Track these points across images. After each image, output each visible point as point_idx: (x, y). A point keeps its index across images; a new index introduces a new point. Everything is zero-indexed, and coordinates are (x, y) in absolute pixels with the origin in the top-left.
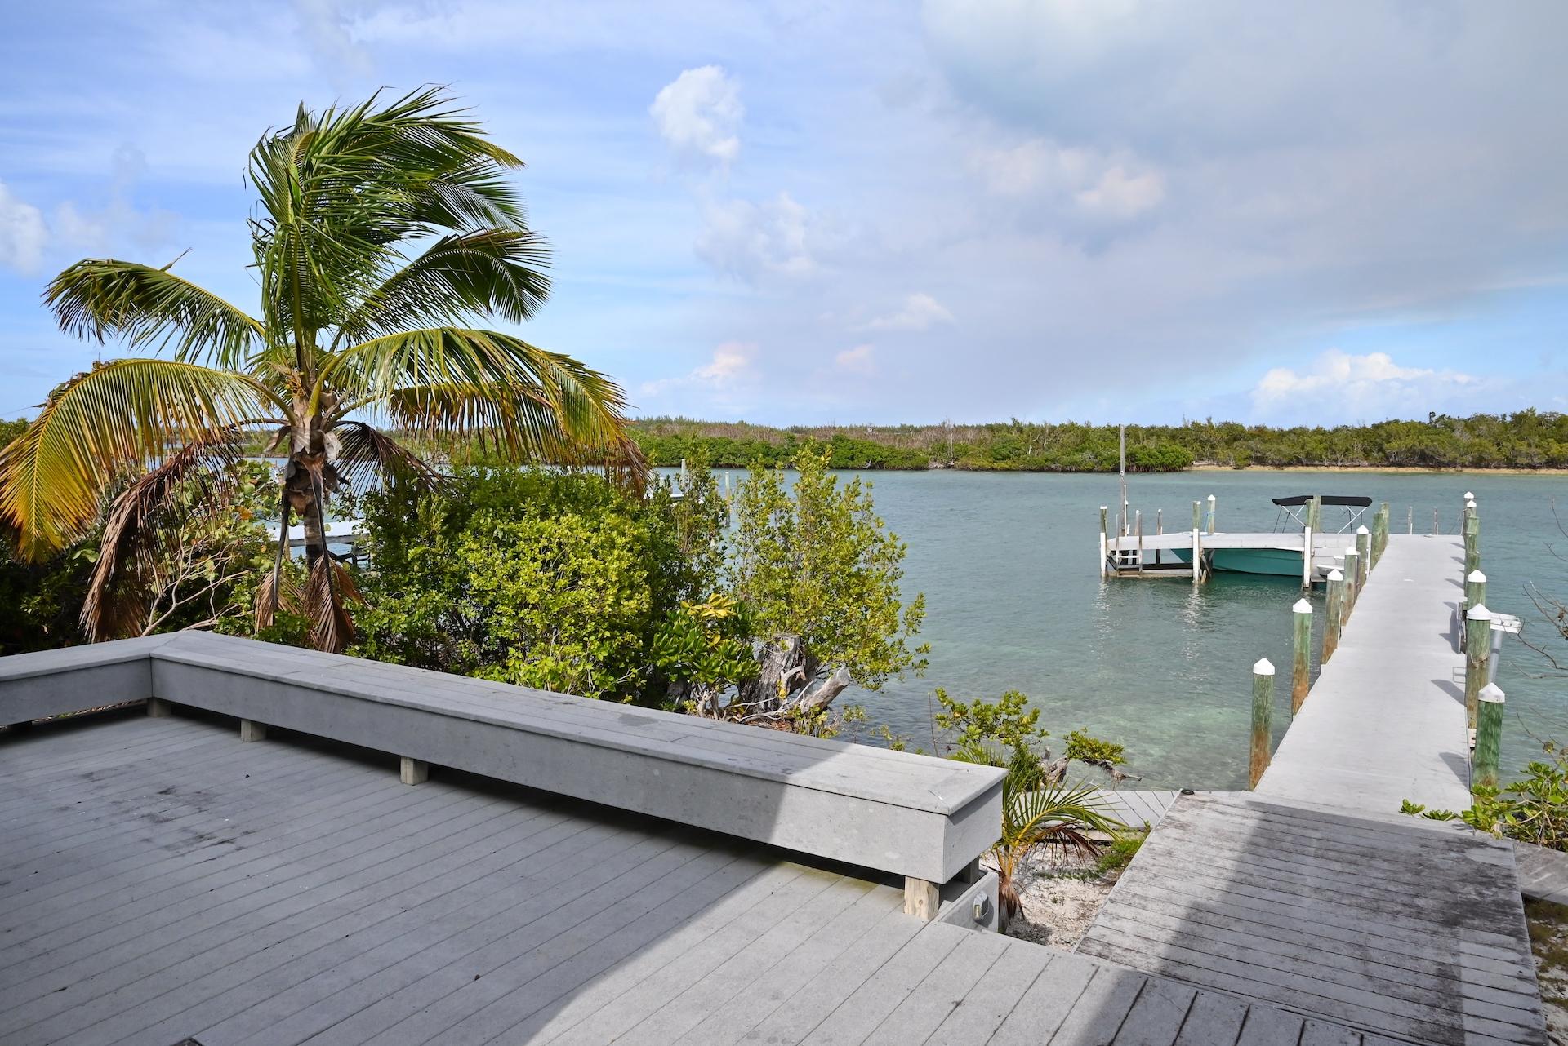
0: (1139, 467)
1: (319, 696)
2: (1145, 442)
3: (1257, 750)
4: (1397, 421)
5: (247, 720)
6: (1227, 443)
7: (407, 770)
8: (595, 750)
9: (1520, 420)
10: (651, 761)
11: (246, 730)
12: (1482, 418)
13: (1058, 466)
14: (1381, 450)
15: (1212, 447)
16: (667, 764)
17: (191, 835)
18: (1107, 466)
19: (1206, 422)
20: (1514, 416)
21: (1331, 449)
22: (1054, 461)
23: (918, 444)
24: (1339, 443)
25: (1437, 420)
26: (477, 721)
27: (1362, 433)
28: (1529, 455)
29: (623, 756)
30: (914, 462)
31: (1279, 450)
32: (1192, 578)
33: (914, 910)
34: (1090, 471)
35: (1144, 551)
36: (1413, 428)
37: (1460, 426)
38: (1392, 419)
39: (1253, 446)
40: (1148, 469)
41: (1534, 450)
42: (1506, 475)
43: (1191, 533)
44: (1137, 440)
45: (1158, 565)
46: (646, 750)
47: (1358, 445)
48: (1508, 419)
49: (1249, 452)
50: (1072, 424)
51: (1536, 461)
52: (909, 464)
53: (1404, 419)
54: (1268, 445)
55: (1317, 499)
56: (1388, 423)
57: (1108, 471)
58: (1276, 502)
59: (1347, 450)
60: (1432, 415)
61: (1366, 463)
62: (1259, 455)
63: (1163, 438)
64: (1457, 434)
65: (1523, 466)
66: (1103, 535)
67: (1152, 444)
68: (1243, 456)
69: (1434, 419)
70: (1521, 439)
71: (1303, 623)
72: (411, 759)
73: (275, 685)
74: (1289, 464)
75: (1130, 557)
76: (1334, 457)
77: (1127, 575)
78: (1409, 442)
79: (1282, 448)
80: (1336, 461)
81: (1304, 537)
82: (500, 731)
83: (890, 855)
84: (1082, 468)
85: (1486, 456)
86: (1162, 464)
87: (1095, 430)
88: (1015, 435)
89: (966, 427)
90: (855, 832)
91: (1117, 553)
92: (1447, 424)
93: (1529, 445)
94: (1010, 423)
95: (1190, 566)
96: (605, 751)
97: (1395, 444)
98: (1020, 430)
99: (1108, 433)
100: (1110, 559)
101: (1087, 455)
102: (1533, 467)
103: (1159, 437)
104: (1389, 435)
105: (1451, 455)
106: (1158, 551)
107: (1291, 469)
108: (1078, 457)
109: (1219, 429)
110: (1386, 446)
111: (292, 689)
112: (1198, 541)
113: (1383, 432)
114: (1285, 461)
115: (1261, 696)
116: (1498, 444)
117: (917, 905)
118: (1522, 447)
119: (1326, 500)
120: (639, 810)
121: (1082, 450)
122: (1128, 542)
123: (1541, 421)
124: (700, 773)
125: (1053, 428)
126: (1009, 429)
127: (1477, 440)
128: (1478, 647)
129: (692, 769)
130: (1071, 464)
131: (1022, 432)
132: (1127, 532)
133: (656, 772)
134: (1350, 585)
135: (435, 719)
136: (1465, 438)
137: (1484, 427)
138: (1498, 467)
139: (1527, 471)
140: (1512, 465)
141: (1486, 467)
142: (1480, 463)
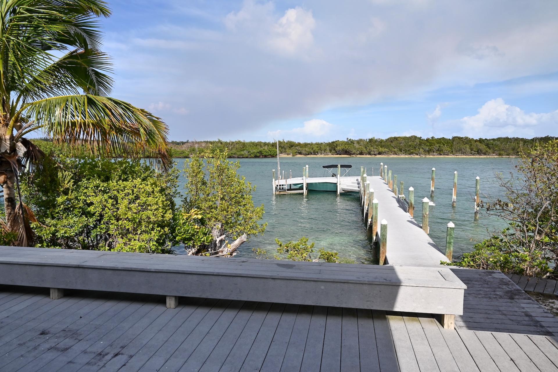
0: (263, 156)
1: (110, 272)
2: (264, 147)
4: (338, 141)
5: (54, 289)
6: (289, 148)
7: (171, 303)
8: (289, 281)
9: (371, 140)
10: (319, 283)
11: (54, 294)
12: (361, 140)
13: (236, 156)
14: (334, 150)
15: (285, 149)
16: (328, 284)
17: (93, 356)
18: (253, 156)
19: (282, 141)
20: (369, 140)
21: (320, 149)
22: (234, 154)
23: (184, 147)
24: (323, 147)
25: (349, 141)
27: (329, 144)
28: (374, 151)
29: (304, 282)
30: (184, 155)
31: (306, 150)
32: (303, 193)
33: (448, 326)
34: (247, 157)
35: (287, 184)
36: (343, 143)
37: (355, 142)
38: (337, 140)
39: (298, 149)
40: (266, 157)
41: (375, 150)
42: (368, 157)
43: (302, 178)
44: (261, 147)
45: (290, 189)
46: (317, 278)
47: (328, 148)
48: (368, 140)
49: (296, 151)
50: (239, 141)
51: (376, 153)
52: (182, 155)
53: (340, 140)
54: (302, 149)
56: (336, 141)
57: (253, 158)
58: (324, 167)
59: (325, 150)
60: (348, 139)
61: (330, 154)
62: (299, 151)
63: (270, 146)
64: (355, 145)
65: (372, 154)
66: (274, 180)
67: (266, 148)
68: (295, 152)
69: (348, 140)
70: (372, 146)
71: (376, 207)
72: (173, 296)
73: (77, 270)
74: (309, 154)
75: (281, 187)
76: (321, 152)
77: (282, 193)
78: (343, 147)
79: (306, 149)
80: (322, 153)
81: (337, 178)
82: (231, 278)
83: (439, 307)
84: (244, 156)
85: (363, 152)
86: (270, 155)
87: (247, 143)
88: (219, 145)
89: (201, 142)
90: (423, 300)
91: (279, 186)
92: (352, 142)
93: (374, 148)
94: (217, 140)
95: (303, 189)
97: (338, 148)
98: (221, 143)
99: (252, 144)
100: (276, 188)
101: (245, 152)
102: (375, 155)
103: (268, 146)
104: (337, 145)
105: (354, 151)
106: (290, 184)
107: (309, 156)
108: (242, 153)
109: (287, 143)
110: (336, 148)
112: (305, 180)
113: (335, 144)
114: (307, 153)
115: (384, 231)
116: (366, 148)
118: (372, 149)
121: (243, 150)
122: (282, 182)
123: (376, 141)
124: (346, 285)
125: (233, 143)
126: (217, 142)
127: (360, 147)
128: (426, 210)
129: (342, 284)
130: (240, 155)
131: (222, 144)
132: (280, 178)
133: (323, 287)
134: (368, 193)
136: (357, 146)
137: (362, 143)
138: (366, 155)
139: (373, 156)
140: (370, 154)
141: (363, 155)
142: (361, 154)
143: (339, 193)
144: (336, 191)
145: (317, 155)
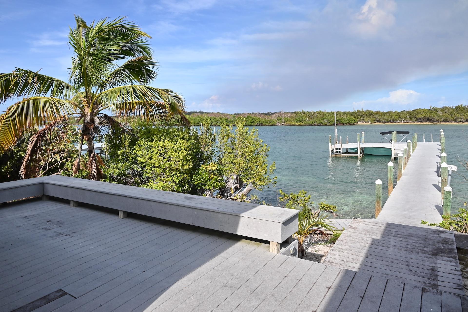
0: (341, 124)
1: (94, 193)
2: (343, 116)
3: (377, 207)
4: (420, 109)
5: (72, 201)
6: (368, 116)
7: (121, 214)
8: (177, 207)
9: (458, 108)
10: (194, 210)
11: (72, 204)
12: (446, 108)
13: (316, 124)
14: (415, 117)
15: (363, 117)
16: (199, 210)
17: (57, 233)
18: (331, 124)
19: (361, 110)
20: (456, 107)
21: (400, 117)
22: (315, 122)
23: (273, 118)
24: (402, 115)
25: (432, 108)
26: (142, 199)
27: (409, 113)
28: (460, 118)
29: (186, 208)
30: (272, 123)
31: (384, 118)
32: (357, 157)
33: (273, 251)
34: (326, 125)
35: (342, 149)
36: (424, 111)
37: (439, 110)
38: (418, 108)
39: (376, 117)
40: (343, 124)
41: (462, 117)
43: (357, 143)
44: (340, 116)
45: (347, 153)
46: (192, 206)
47: (408, 116)
48: (454, 108)
49: (375, 119)
50: (320, 111)
51: (463, 120)
52: (270, 124)
53: (422, 108)
54: (381, 117)
55: (395, 132)
56: (417, 109)
57: (331, 125)
58: (381, 133)
59: (405, 118)
60: (431, 107)
61: (411, 121)
62: (378, 119)
63: (348, 115)
64: (439, 112)
65: (459, 122)
66: (330, 144)
67: (345, 117)
68: (373, 120)
69: (431, 108)
70: (458, 113)
71: (391, 169)
72: (122, 211)
73: (81, 190)
74: (387, 122)
75: (338, 150)
76: (401, 120)
77: (338, 156)
78: (424, 115)
79: (385, 117)
80: (402, 121)
81: (392, 143)
82: (149, 202)
83: (266, 235)
84: (323, 124)
85: (448, 119)
86: (348, 123)
87: (327, 113)
88: (303, 115)
89: (287, 113)
90: (255, 228)
91: (335, 149)
92: (436, 110)
93: (461, 115)
94: (301, 111)
95: (357, 153)
96: (180, 207)
97: (420, 116)
98: (304, 113)
99: (331, 114)
100: (332, 151)
101: (325, 120)
102: (463, 122)
103: (347, 115)
104: (418, 113)
105: (437, 119)
106: (347, 148)
107: (388, 124)
108: (322, 121)
109: (365, 112)
110: (417, 116)
111: (86, 191)
112: (359, 145)
113: (416, 112)
114: (386, 121)
115: (378, 190)
116: (451, 115)
117: (273, 249)
118: (459, 116)
119: (398, 133)
120: (190, 224)
122: (338, 146)
123: (464, 108)
124: (208, 213)
125: (314, 113)
126: (301, 113)
127: (445, 114)
128: (444, 175)
129: (206, 211)
130: (320, 123)
131: (305, 114)
132: (337, 143)
133: (196, 213)
134: (405, 158)
135: (129, 199)
136: (441, 114)
137: (447, 110)
138: (451, 122)
139: (460, 123)
140: (456, 121)
141: (448, 122)
142: (446, 121)
143: (393, 157)
144: (391, 156)
145: (396, 122)
